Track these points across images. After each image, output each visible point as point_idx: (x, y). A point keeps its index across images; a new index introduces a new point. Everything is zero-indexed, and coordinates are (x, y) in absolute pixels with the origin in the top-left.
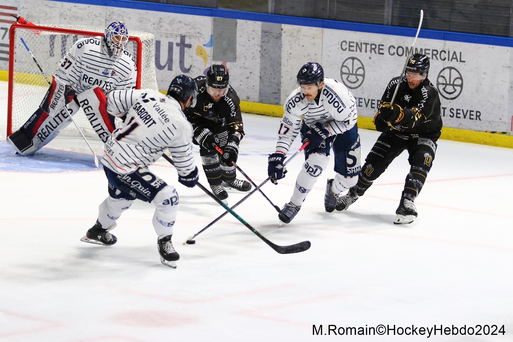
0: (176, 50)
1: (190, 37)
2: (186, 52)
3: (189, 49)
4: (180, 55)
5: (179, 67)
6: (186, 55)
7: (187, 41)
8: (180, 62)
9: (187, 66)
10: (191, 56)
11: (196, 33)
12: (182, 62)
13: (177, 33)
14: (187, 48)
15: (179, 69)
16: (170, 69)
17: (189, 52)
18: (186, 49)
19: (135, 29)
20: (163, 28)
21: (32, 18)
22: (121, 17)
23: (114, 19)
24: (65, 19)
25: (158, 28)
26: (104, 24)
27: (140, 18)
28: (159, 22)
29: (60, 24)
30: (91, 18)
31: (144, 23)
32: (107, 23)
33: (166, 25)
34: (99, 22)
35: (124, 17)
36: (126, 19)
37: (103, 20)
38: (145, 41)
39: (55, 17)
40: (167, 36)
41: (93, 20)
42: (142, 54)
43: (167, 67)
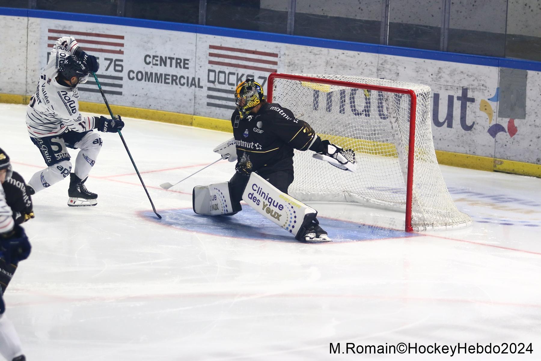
0: (457, 104)
1: (473, 90)
2: (469, 107)
3: (472, 104)
4: (462, 110)
5: (460, 123)
6: (468, 110)
8: (461, 118)
9: (469, 123)
10: (474, 111)
11: (480, 85)
12: (463, 118)
13: (458, 85)
14: (470, 102)
15: (460, 126)
16: (450, 126)
17: (472, 107)
18: (468, 104)
19: (410, 80)
20: (442, 80)
21: (294, 66)
22: (394, 66)
23: (387, 69)
24: (332, 67)
25: (437, 79)
26: (376, 74)
27: (417, 67)
28: (437, 72)
29: (325, 73)
30: (360, 67)
31: (420, 73)
32: (379, 74)
33: (445, 76)
34: (370, 72)
35: (398, 66)
36: (401, 69)
37: (375, 70)
38: (420, 94)
39: (320, 66)
40: (447, 88)
41: (363, 70)
42: (417, 109)
43: (446, 124)
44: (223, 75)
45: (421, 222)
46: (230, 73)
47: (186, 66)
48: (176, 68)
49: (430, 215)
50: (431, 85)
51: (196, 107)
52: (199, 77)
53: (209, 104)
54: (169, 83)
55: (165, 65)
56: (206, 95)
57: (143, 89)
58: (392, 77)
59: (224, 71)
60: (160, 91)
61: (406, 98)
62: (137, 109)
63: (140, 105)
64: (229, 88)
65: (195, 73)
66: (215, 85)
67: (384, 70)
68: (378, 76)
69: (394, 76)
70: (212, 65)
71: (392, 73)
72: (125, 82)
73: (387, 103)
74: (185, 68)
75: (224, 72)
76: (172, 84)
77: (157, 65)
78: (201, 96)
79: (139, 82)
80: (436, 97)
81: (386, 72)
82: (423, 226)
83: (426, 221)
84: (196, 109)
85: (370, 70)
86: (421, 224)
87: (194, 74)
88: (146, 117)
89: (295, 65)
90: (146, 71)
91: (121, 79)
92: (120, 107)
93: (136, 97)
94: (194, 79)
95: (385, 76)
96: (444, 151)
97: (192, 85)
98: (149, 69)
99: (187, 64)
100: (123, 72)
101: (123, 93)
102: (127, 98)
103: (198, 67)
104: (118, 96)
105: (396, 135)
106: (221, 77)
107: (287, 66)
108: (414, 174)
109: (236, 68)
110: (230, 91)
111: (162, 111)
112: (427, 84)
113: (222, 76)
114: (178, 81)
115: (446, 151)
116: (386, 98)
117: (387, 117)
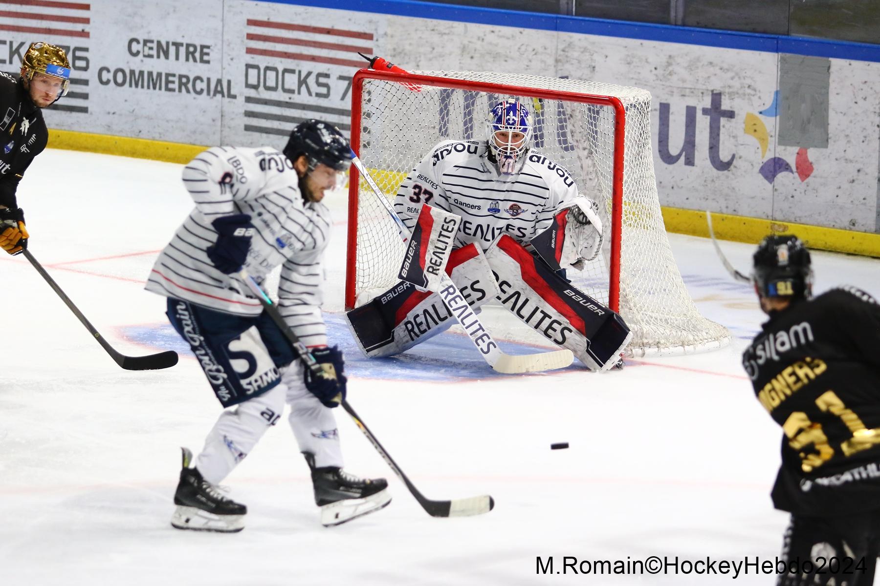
0: (703, 123)
1: (732, 96)
2: (724, 126)
3: (730, 121)
4: (711, 133)
5: (708, 158)
6: (723, 133)
7: (726, 105)
8: (711, 148)
9: (724, 156)
10: (734, 135)
11: (745, 87)
12: (714, 148)
13: (704, 87)
14: (726, 119)
15: (708, 162)
16: (690, 162)
17: (730, 126)
18: (723, 121)
19: (617, 78)
20: (675, 78)
21: (402, 55)
22: (587, 54)
23: (573, 59)
24: (472, 58)
25: (664, 77)
26: (552, 69)
27: (628, 56)
28: (666, 64)
29: (461, 69)
30: (525, 56)
31: (635, 67)
32: (559, 68)
33: (681, 71)
34: (543, 65)
35: (593, 54)
36: (598, 59)
37: (551, 61)
38: (631, 105)
39: (450, 54)
40: (683, 93)
41: (530, 61)
42: (626, 134)
43: (683, 158)
44: (273, 74)
45: (637, 340)
46: (286, 71)
47: (206, 58)
48: (187, 63)
49: (653, 327)
50: (654, 88)
51: (223, 133)
52: (230, 78)
53: (248, 128)
54: (173, 90)
55: (167, 57)
56: (243, 111)
57: (126, 101)
58: (583, 74)
59: (275, 66)
60: (158, 105)
61: (606, 114)
62: (117, 137)
63: (121, 131)
64: (284, 97)
65: (222, 71)
66: (258, 93)
67: (567, 61)
68: (556, 72)
69: (587, 72)
70: (252, 56)
71: (583, 66)
72: (94, 88)
73: (572, 122)
74: (202, 61)
75: (275, 69)
76: (180, 90)
77: (151, 56)
78: (233, 112)
79: (119, 88)
80: (665, 109)
81: (572, 64)
82: (640, 346)
83: (646, 338)
84: (225, 137)
85: (542, 61)
86: (637, 343)
87: (220, 72)
88: (133, 153)
89: (405, 54)
90: (132, 68)
91: (85, 82)
92: (85, 134)
93: (115, 115)
94: (219, 82)
95: (570, 72)
96: (680, 208)
97: (216, 92)
98: (137, 64)
99: (208, 54)
100: (89, 70)
101: (90, 110)
102: (98, 119)
103: (226, 59)
104: (81, 115)
105: (588, 182)
106: (269, 78)
107: (391, 56)
108: (622, 254)
109: (296, 61)
110: (287, 103)
111: (163, 141)
112: (646, 85)
113: (271, 75)
114: (190, 86)
115: (683, 208)
116: (571, 113)
117: (572, 148)
